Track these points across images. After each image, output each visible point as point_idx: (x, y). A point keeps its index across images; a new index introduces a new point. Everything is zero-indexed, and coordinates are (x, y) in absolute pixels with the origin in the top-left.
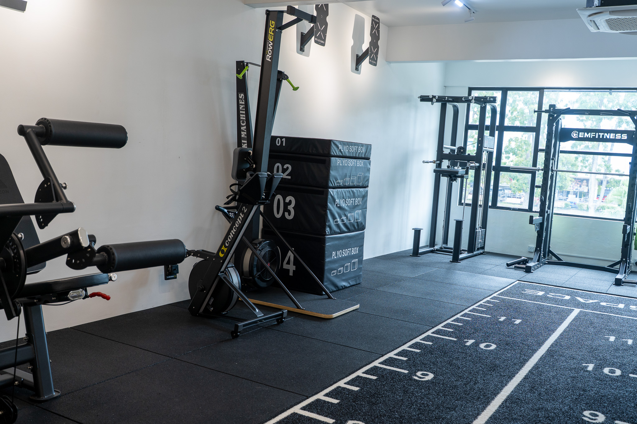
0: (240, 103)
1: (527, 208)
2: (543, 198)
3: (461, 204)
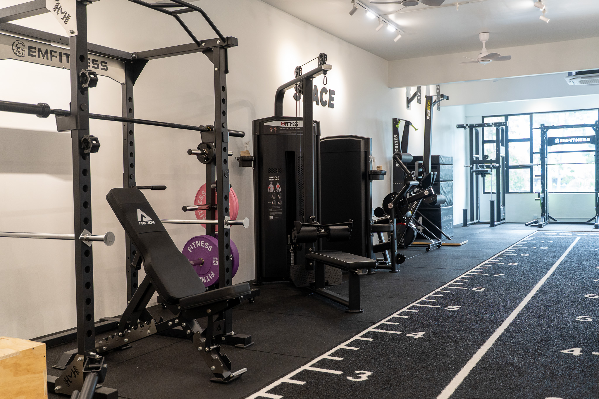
0: (395, 140)
1: (530, 191)
2: (543, 181)
3: (484, 193)
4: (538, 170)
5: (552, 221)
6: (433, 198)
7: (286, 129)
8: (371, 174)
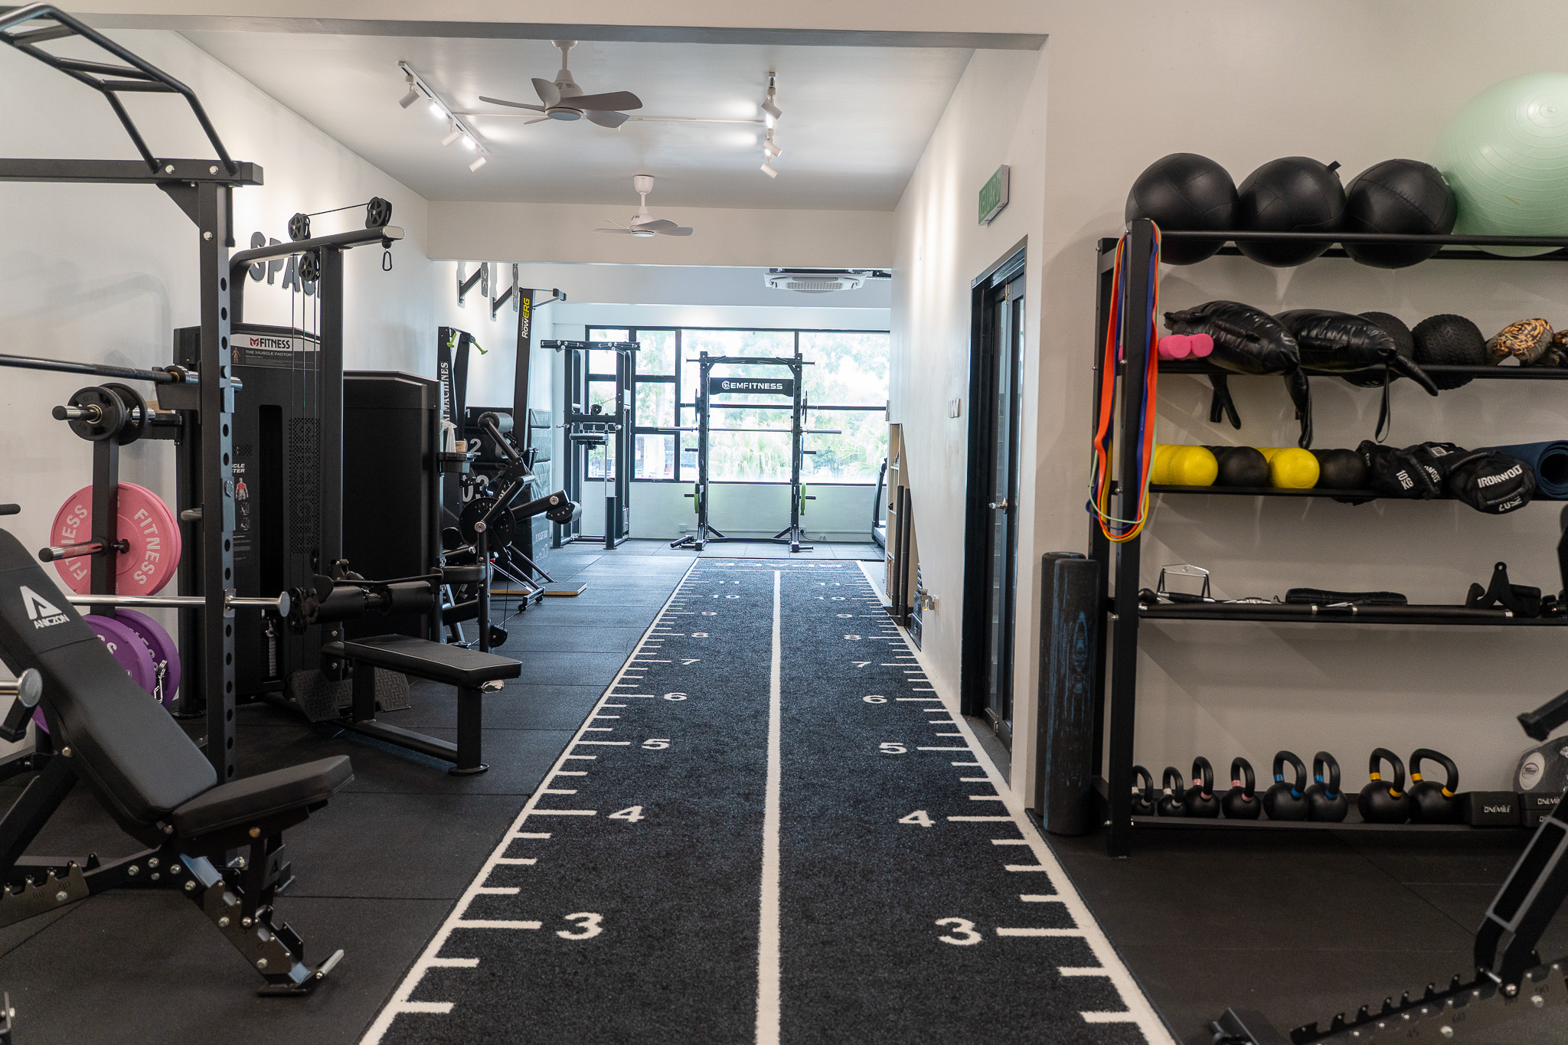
0: (442, 372)
1: (672, 478)
2: (702, 461)
3: (587, 479)
4: (690, 439)
5: (712, 535)
6: (566, 511)
7: (261, 355)
8: (444, 460)
